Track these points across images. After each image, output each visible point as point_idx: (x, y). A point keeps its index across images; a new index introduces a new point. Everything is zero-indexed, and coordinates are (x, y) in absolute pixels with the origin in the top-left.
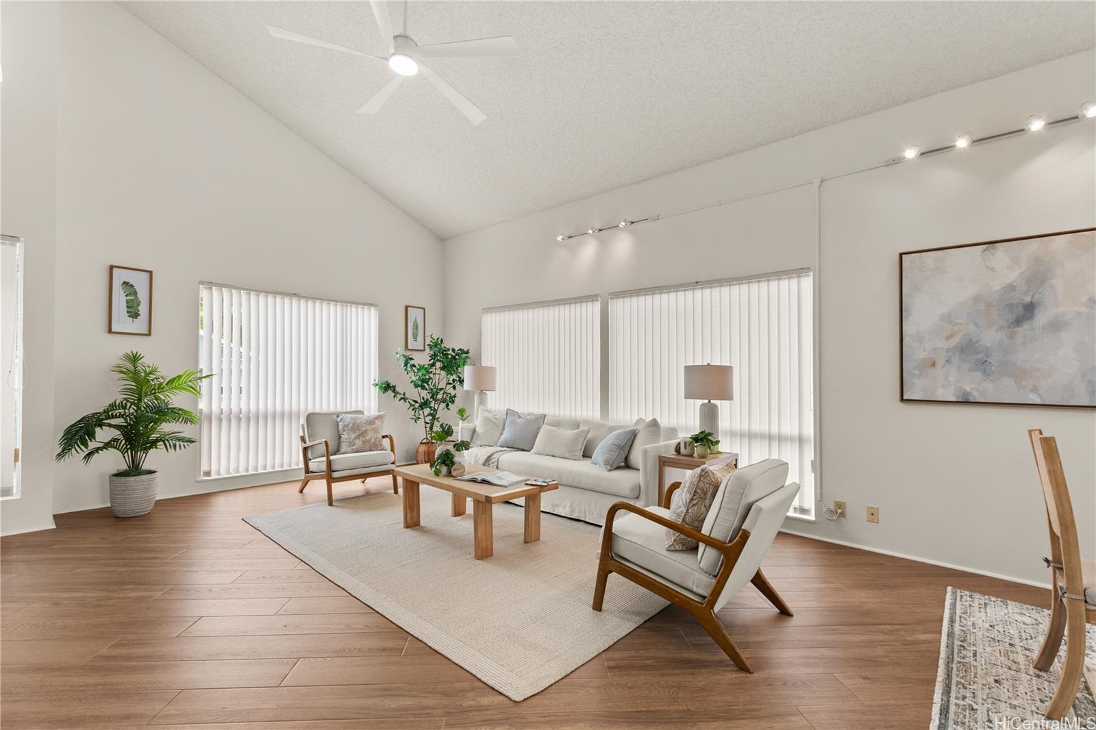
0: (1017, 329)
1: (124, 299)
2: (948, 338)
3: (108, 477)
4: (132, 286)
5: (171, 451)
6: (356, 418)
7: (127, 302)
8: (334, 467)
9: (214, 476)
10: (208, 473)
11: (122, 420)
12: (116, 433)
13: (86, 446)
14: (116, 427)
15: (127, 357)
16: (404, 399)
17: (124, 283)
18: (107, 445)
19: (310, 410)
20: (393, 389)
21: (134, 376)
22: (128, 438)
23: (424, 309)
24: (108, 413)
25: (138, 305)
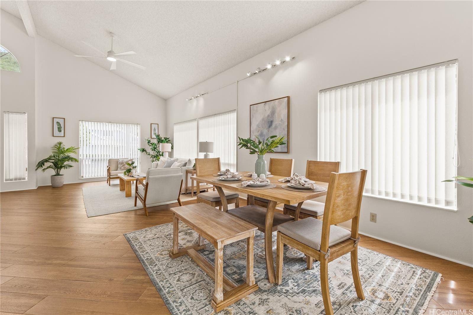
0: (270, 129)
1: (57, 127)
2: (258, 132)
3: (50, 177)
4: (59, 123)
5: (65, 169)
6: (123, 160)
7: (58, 127)
8: (111, 174)
9: (84, 178)
10: (83, 177)
11: (54, 160)
12: (52, 164)
13: (42, 167)
14: (52, 162)
15: (58, 143)
16: (149, 154)
17: (57, 122)
18: (49, 167)
19: (111, 158)
20: (145, 151)
21: (59, 148)
22: (55, 166)
23: (158, 124)
24: (50, 158)
25: (61, 128)
